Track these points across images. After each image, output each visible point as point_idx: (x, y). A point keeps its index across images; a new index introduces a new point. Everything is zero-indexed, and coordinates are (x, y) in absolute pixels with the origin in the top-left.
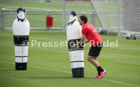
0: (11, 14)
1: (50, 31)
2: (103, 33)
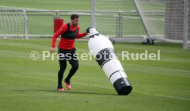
0: (5, 15)
2: (149, 43)
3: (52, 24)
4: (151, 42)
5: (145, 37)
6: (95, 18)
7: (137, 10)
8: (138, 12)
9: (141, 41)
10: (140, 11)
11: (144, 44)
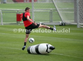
1: (19, 24)
2: (63, 25)
3: (16, 16)
4: (64, 24)
5: (61, 22)
6: (34, 13)
7: (56, 8)
8: (56, 9)
9: (59, 24)
10: (57, 9)
11: (60, 25)
